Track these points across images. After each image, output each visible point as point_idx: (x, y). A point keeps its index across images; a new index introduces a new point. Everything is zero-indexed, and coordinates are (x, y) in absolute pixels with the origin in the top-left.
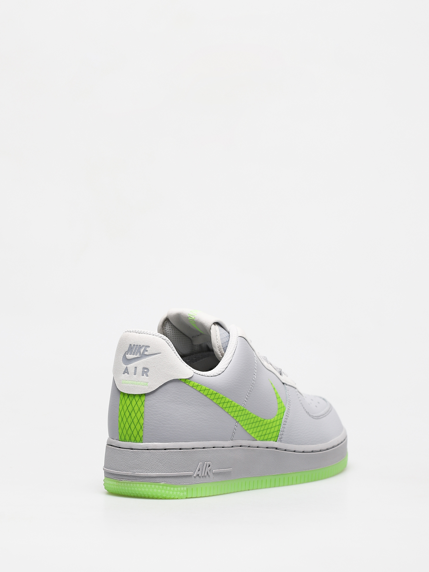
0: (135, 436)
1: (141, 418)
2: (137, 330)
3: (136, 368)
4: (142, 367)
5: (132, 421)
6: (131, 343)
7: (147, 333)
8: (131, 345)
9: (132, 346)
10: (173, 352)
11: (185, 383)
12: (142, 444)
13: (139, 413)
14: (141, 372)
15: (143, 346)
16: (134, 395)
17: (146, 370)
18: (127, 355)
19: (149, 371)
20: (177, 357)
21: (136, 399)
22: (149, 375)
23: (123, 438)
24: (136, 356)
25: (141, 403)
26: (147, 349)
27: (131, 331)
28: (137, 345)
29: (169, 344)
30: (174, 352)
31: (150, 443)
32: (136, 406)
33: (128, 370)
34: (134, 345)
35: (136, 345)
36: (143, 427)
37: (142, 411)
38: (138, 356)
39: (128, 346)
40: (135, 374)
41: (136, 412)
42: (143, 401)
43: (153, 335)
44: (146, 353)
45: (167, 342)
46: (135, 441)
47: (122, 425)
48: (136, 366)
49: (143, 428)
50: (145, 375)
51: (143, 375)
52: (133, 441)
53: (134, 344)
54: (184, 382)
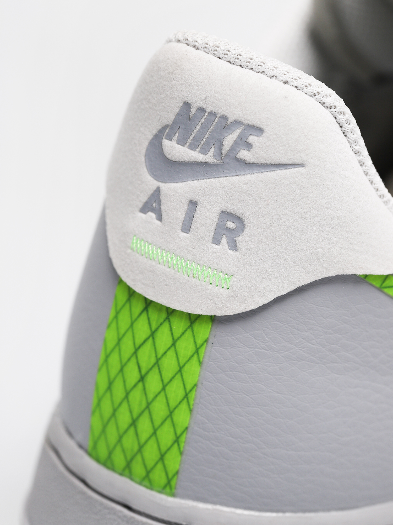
0: (150, 464)
1: (184, 406)
2: (223, 48)
3: (193, 204)
4: (219, 209)
5: (144, 405)
6: (189, 99)
7: (261, 69)
8: (187, 105)
9: (193, 110)
10: (355, 159)
11: (380, 289)
12: (170, 499)
13: (177, 382)
14: (212, 229)
15: (237, 123)
16: (170, 312)
17: (230, 225)
18: (166, 142)
19: (243, 230)
20: (365, 179)
21: (174, 327)
22: (239, 246)
23: (103, 452)
24: (201, 157)
25: (191, 348)
26: (252, 139)
27: (200, 43)
28: (213, 114)
29: (345, 126)
30: (359, 162)
31: (201, 505)
32: (171, 353)
33: (160, 201)
34: (201, 110)
35: (208, 110)
36: (183, 439)
37: (190, 381)
38: (209, 157)
39: (176, 107)
40: (187, 228)
41: (167, 375)
42: (199, 342)
43: (286, 82)
44: (244, 154)
45: (339, 117)
46: (146, 482)
47: (107, 408)
48: (194, 198)
49: (182, 445)
50: (224, 240)
51: (216, 241)
52: (138, 479)
53: (201, 104)
54: (378, 285)
